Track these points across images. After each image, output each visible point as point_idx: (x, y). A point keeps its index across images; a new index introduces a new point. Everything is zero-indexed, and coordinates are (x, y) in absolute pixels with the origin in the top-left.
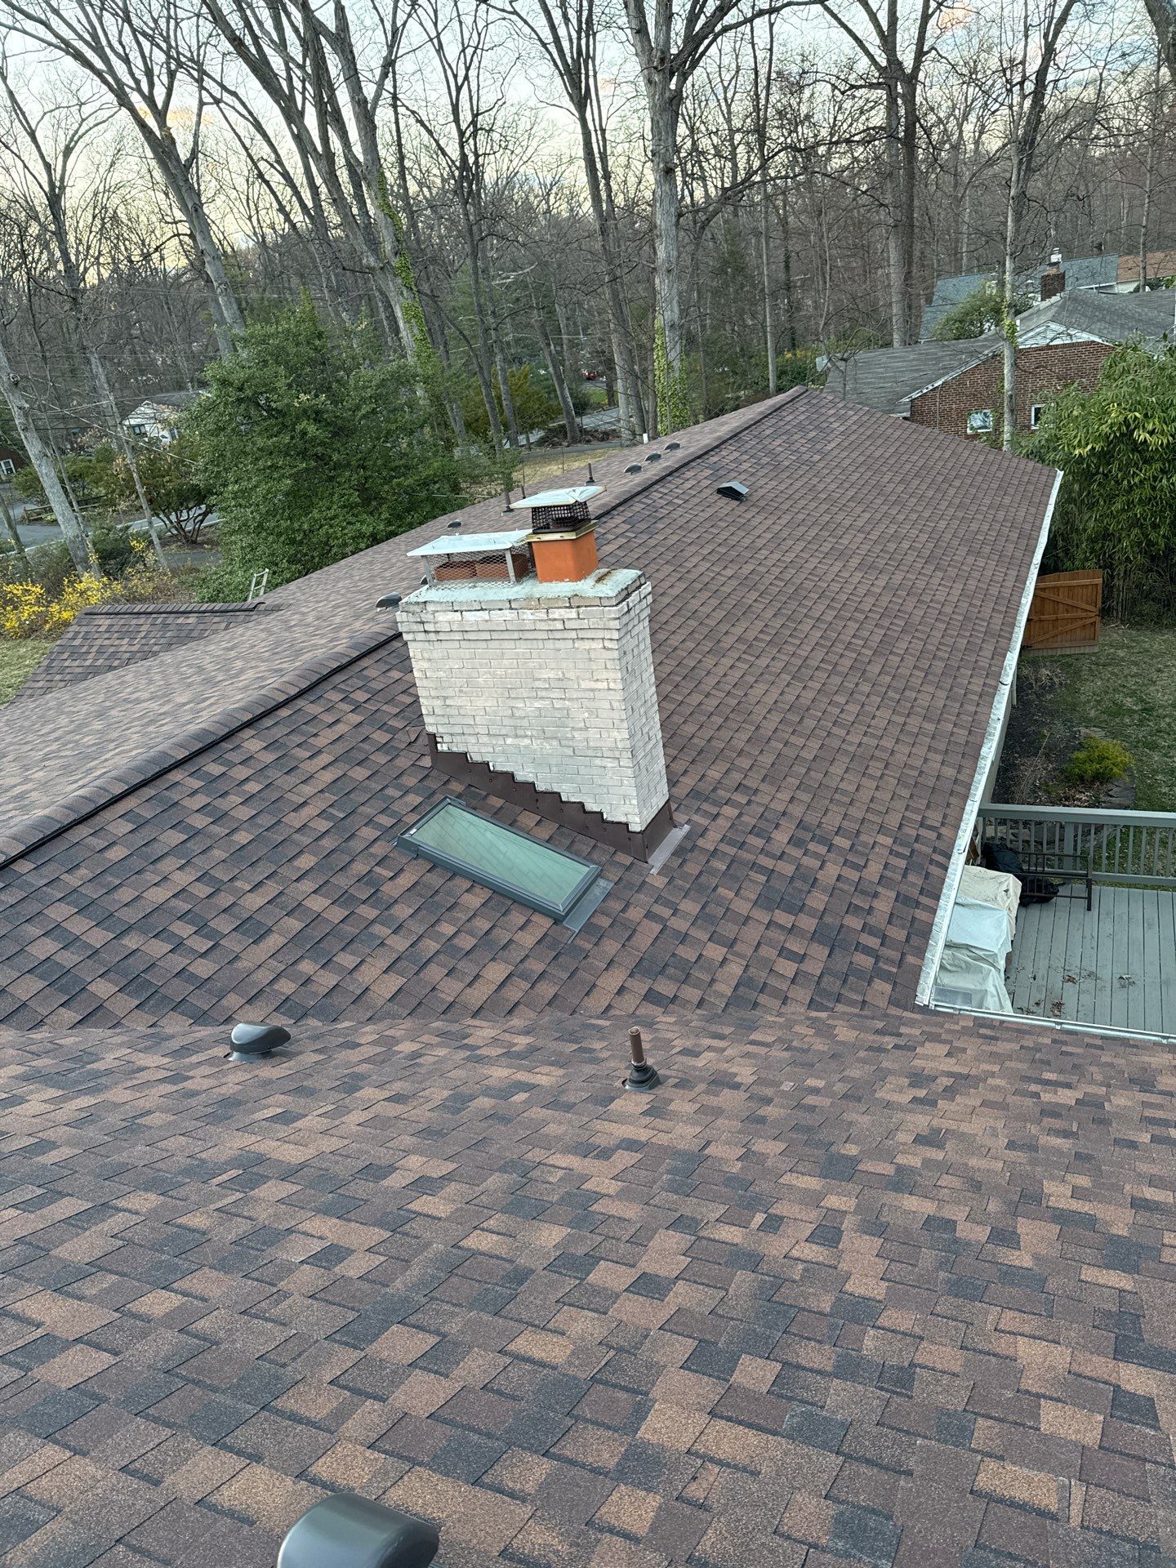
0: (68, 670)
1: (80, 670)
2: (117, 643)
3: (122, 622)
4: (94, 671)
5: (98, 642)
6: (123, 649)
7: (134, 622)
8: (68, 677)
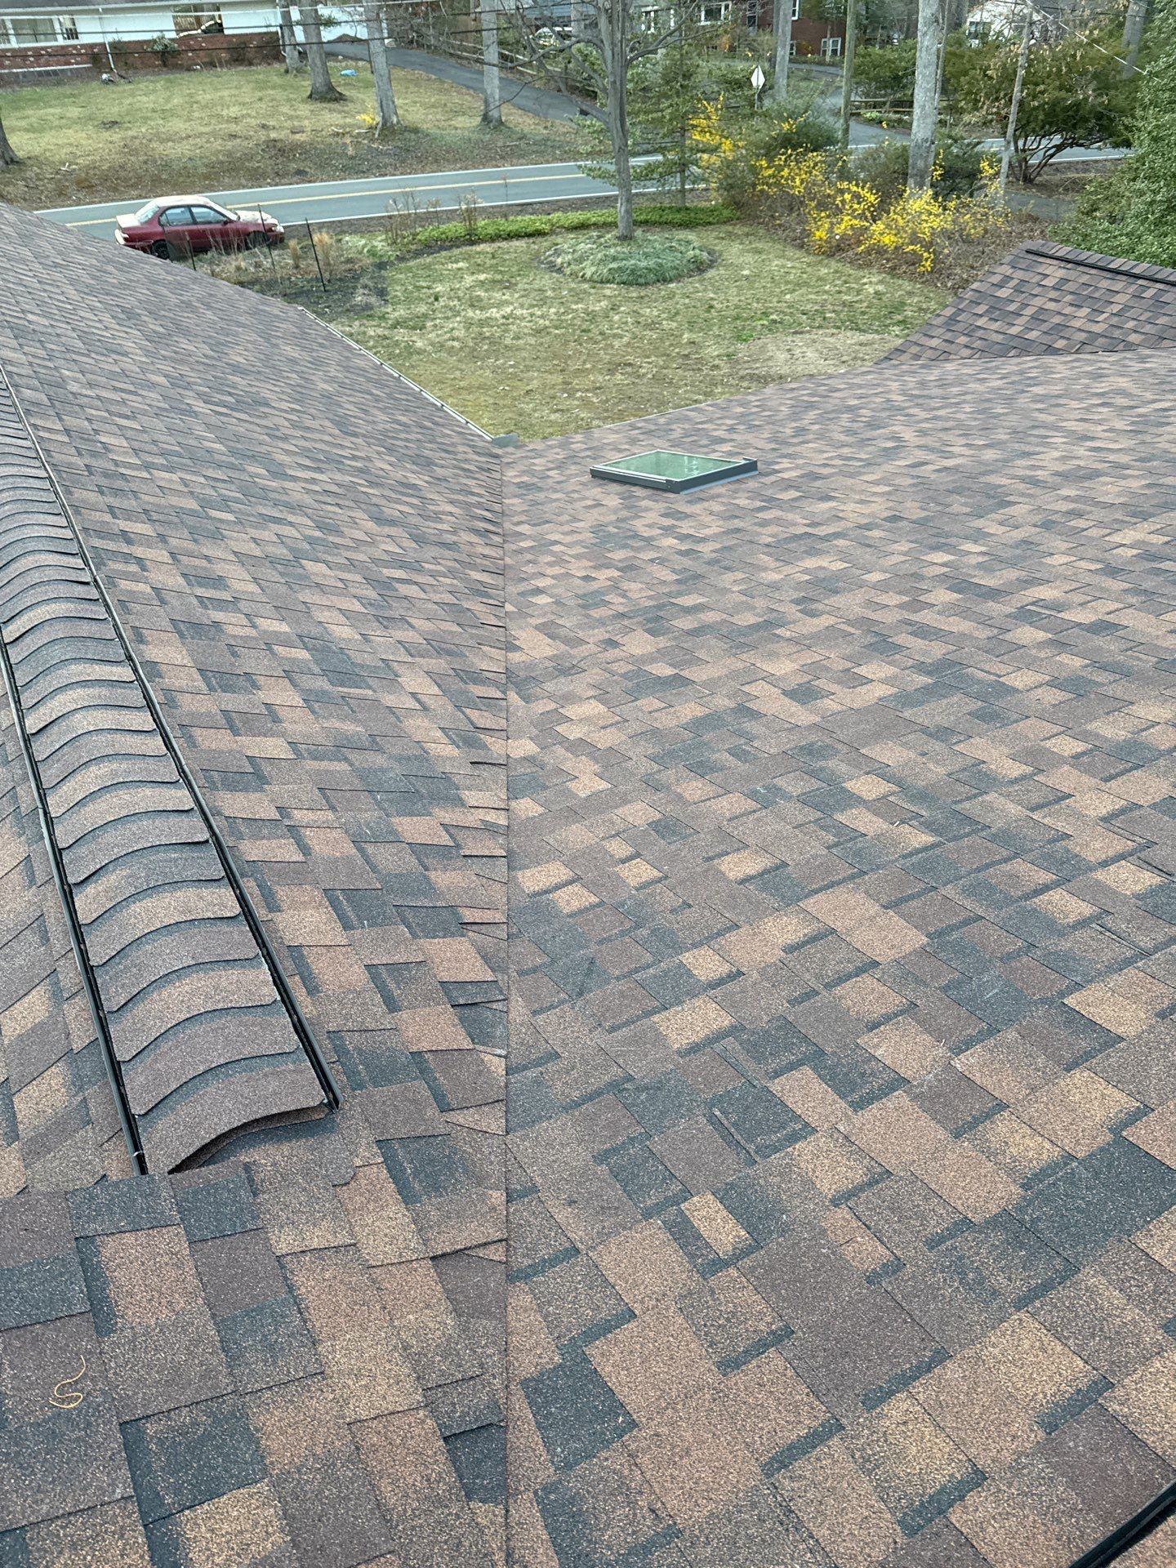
0: (980, 333)
1: (999, 338)
2: (1068, 310)
3: (1085, 279)
4: (1022, 347)
5: (1038, 302)
6: (1077, 324)
7: (1105, 284)
8: (978, 344)
